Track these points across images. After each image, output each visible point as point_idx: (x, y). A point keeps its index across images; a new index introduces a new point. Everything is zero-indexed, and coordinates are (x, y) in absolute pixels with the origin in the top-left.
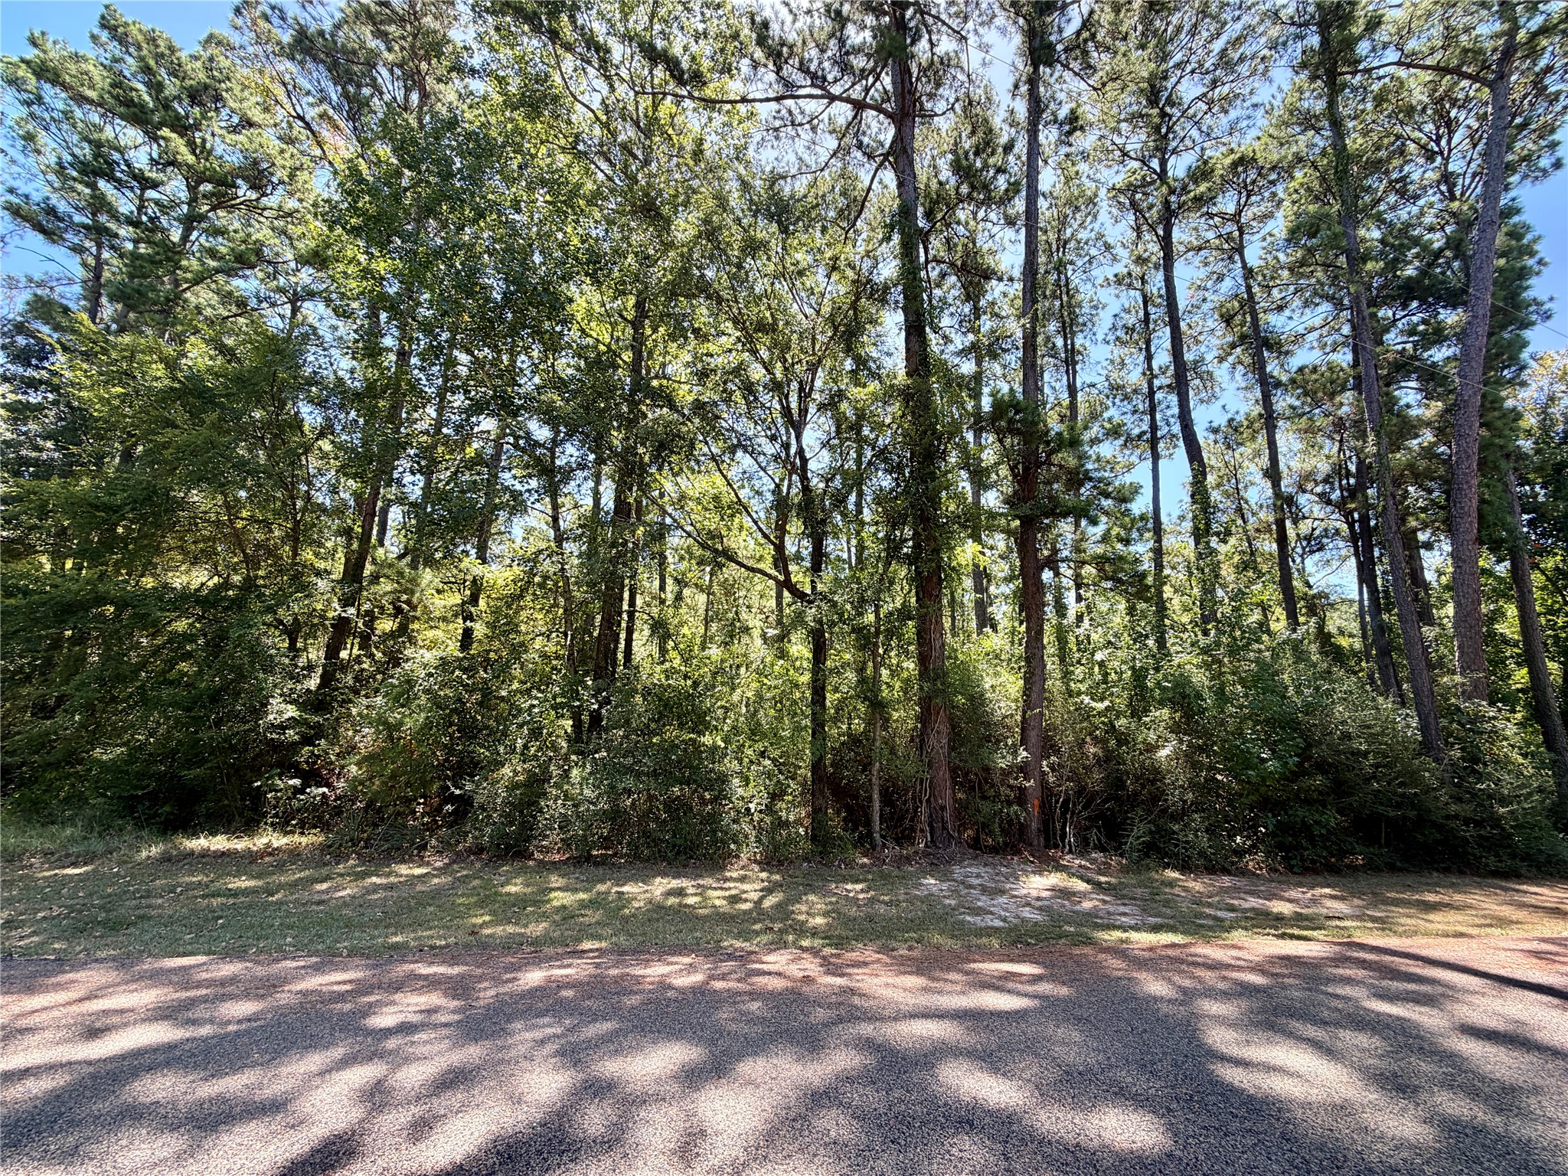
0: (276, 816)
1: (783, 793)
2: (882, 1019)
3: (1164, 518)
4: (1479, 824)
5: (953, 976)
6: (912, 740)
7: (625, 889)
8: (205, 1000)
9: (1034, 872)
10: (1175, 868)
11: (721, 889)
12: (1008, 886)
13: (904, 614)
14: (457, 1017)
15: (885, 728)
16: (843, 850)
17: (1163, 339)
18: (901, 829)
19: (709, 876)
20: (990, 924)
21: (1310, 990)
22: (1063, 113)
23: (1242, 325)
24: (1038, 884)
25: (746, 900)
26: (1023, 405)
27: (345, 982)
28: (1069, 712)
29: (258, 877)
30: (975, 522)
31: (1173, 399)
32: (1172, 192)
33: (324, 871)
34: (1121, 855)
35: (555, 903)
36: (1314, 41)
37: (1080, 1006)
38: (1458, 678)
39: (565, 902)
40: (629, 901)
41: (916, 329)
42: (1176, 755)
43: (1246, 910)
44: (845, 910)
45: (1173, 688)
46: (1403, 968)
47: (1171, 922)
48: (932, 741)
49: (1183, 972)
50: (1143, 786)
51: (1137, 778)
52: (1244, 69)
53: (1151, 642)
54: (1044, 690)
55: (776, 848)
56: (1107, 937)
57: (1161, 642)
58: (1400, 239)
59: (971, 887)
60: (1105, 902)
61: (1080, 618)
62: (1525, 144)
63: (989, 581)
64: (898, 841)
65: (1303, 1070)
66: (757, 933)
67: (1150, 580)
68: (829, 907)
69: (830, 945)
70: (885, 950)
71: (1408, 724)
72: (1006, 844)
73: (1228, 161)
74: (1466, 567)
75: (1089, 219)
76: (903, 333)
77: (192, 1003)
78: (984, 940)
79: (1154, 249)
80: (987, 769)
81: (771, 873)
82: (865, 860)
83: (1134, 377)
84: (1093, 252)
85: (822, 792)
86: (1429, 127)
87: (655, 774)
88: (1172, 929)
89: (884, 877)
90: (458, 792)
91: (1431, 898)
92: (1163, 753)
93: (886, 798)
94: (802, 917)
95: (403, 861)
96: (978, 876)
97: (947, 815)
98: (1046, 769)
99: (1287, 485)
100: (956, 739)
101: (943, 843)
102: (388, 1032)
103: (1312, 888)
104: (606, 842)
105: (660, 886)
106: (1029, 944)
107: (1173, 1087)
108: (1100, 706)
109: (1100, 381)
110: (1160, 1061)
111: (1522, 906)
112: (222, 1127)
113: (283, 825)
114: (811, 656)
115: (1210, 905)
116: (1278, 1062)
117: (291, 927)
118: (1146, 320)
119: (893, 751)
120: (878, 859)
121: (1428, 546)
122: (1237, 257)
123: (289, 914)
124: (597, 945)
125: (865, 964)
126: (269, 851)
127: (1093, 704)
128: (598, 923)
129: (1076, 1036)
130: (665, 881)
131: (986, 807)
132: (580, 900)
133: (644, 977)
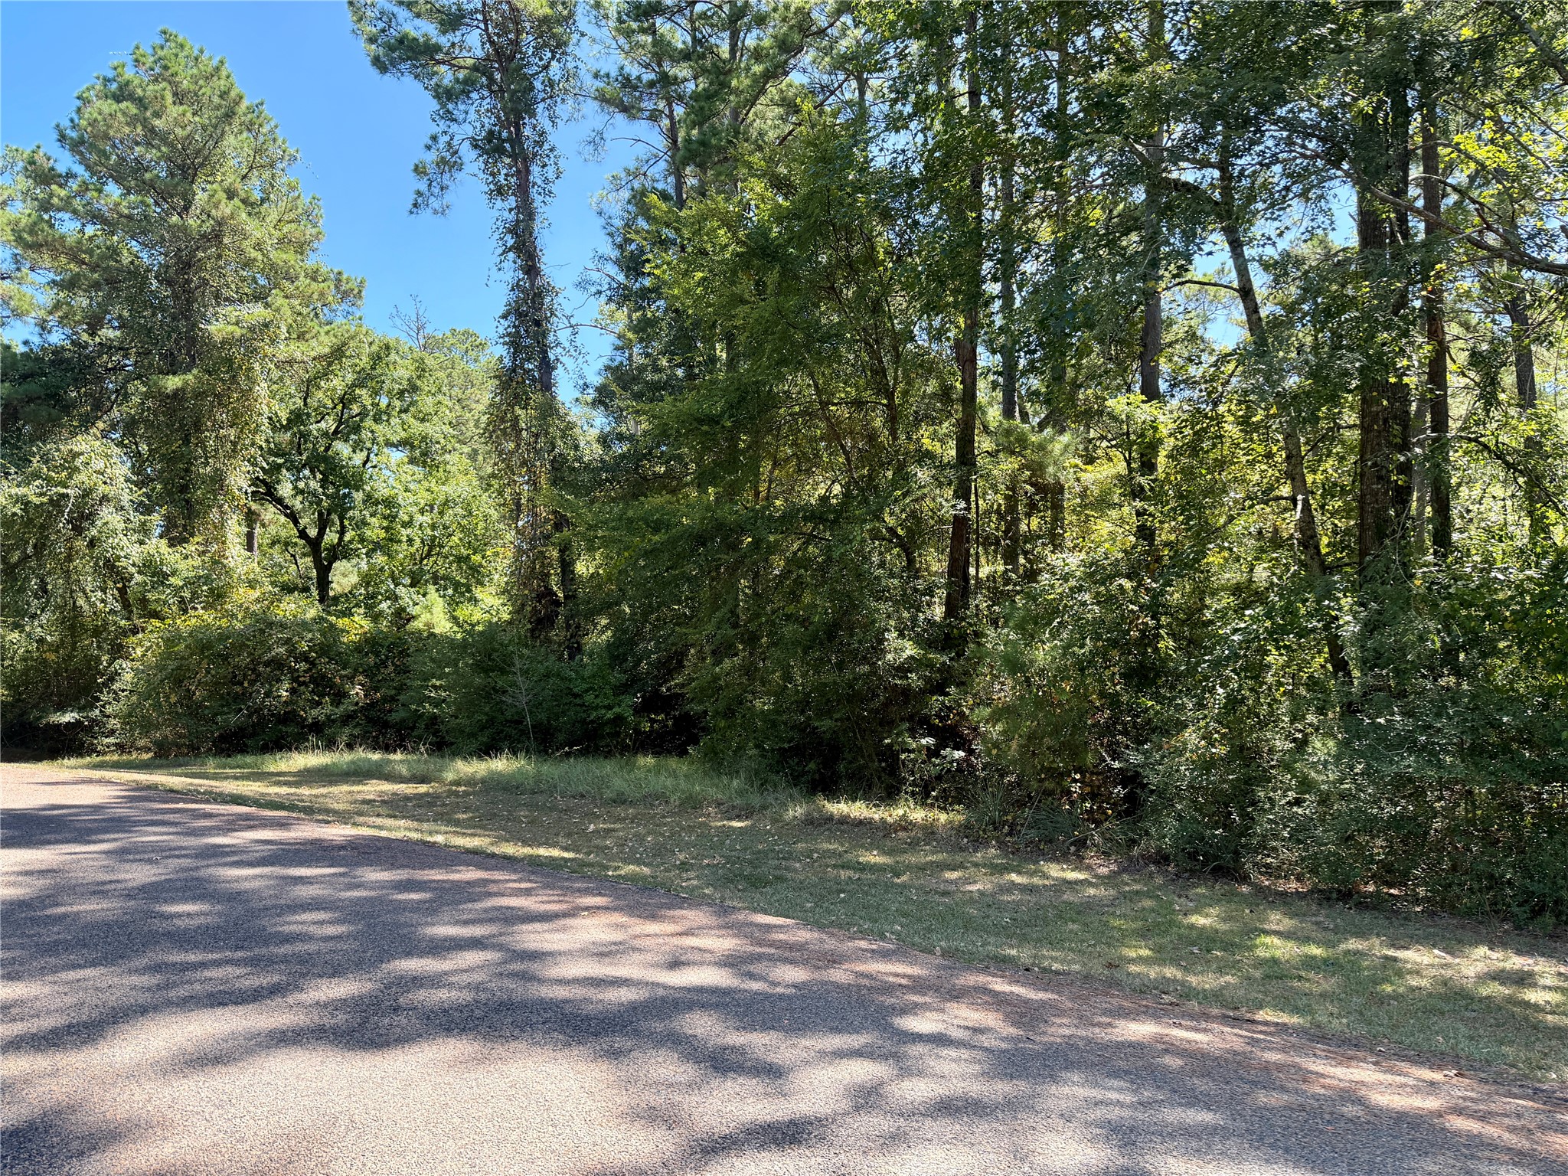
0: (914, 784)
7: (1400, 954)
8: (770, 958)
14: (1004, 1046)
27: (904, 976)
29: (890, 853)
33: (959, 858)
35: (1261, 953)
39: (1278, 953)
40: (1400, 973)
77: (759, 958)
90: (1116, 765)
95: (1055, 860)
102: (918, 1038)
112: (732, 1074)
113: (923, 796)
117: (905, 915)
123: (909, 900)
124: (1285, 1018)
126: (905, 825)
130: (1494, 955)
132: (1307, 956)
133: (1322, 1075)
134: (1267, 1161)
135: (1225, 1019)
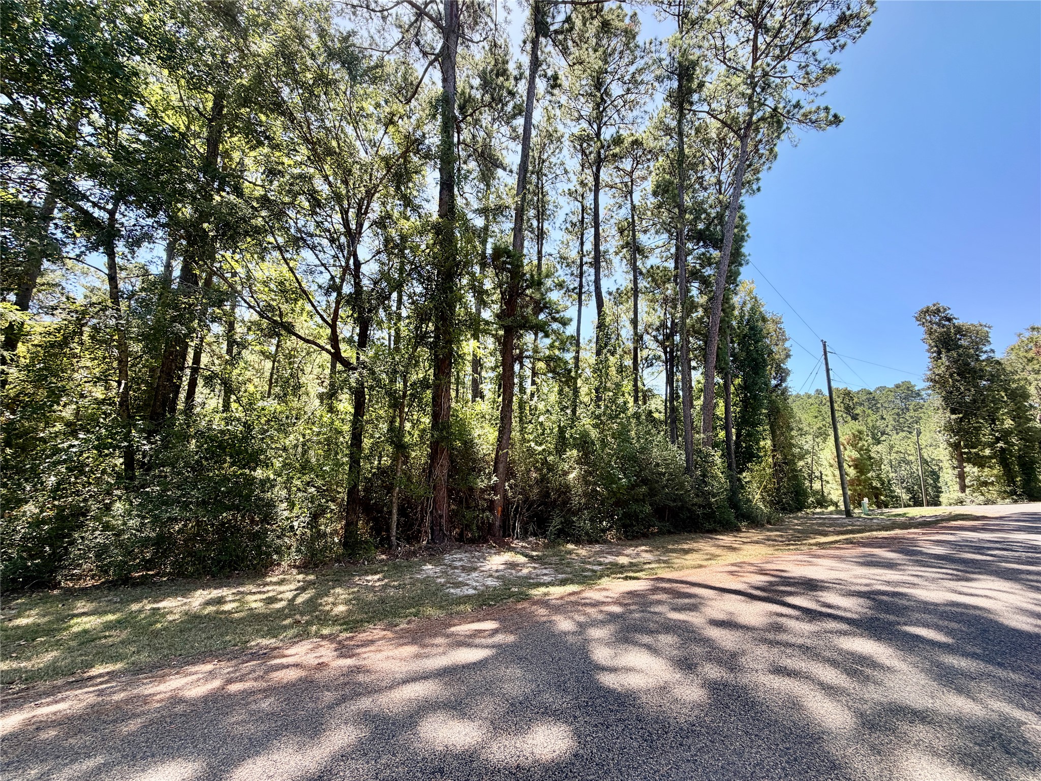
1: (323, 512)
2: (379, 690)
3: (581, 341)
4: (704, 507)
5: (439, 640)
6: (424, 471)
7: (160, 605)
9: (495, 554)
10: (573, 542)
11: (260, 592)
12: (479, 565)
13: (425, 384)
15: (405, 463)
16: (367, 550)
17: (590, 234)
18: (410, 534)
19: (252, 583)
20: (466, 593)
21: (643, 611)
22: (550, 73)
23: (628, 236)
24: (496, 561)
25: (281, 600)
26: (513, 253)
28: (523, 452)
30: (476, 327)
31: (592, 271)
32: (603, 147)
34: (545, 538)
35: (75, 629)
36: (675, 84)
37: (522, 648)
38: (702, 435)
39: (88, 626)
40: (164, 615)
41: (448, 185)
42: (578, 478)
43: (606, 564)
44: (363, 596)
45: (580, 438)
46: (682, 590)
47: (570, 576)
48: (437, 472)
49: (579, 611)
50: (559, 496)
51: (558, 490)
52: (642, 88)
53: (569, 411)
54: (510, 438)
55: (313, 555)
56: (537, 593)
57: (574, 412)
58: (699, 209)
59: (456, 568)
60: (535, 568)
61: (532, 395)
62: (748, 176)
63: (482, 368)
64: (409, 541)
65: (644, 667)
66: (285, 628)
67: (573, 374)
68: (351, 596)
69: (346, 630)
70: (390, 626)
71: (681, 458)
72: (479, 537)
73: (630, 139)
74: (710, 380)
75: (558, 151)
76: (439, 187)
78: (462, 607)
79: (590, 180)
80: (471, 489)
81: (307, 574)
82: (384, 557)
83: (573, 254)
84: (558, 172)
85: (354, 511)
86: (715, 153)
87: (203, 504)
88: (572, 582)
89: (396, 567)
91: (686, 546)
92: (571, 476)
93: (402, 512)
94: (328, 608)
96: (461, 560)
97: (443, 521)
98: (507, 488)
99: (641, 328)
100: (454, 469)
101: (439, 539)
103: (636, 547)
104: (148, 564)
105: (198, 599)
106: (490, 605)
107: (577, 699)
108: (540, 449)
109: (554, 252)
110: (569, 679)
111: (719, 546)
114: (353, 411)
115: (589, 563)
116: (631, 664)
118: (582, 221)
119: (409, 479)
120: (393, 555)
121: (694, 368)
122: (629, 197)
124: (110, 667)
125: (372, 642)
127: (536, 447)
128: (122, 642)
129: (519, 672)
130: (205, 592)
131: (468, 514)
132: (106, 622)
133: (154, 695)
134: (143, 771)
135: (71, 685)
